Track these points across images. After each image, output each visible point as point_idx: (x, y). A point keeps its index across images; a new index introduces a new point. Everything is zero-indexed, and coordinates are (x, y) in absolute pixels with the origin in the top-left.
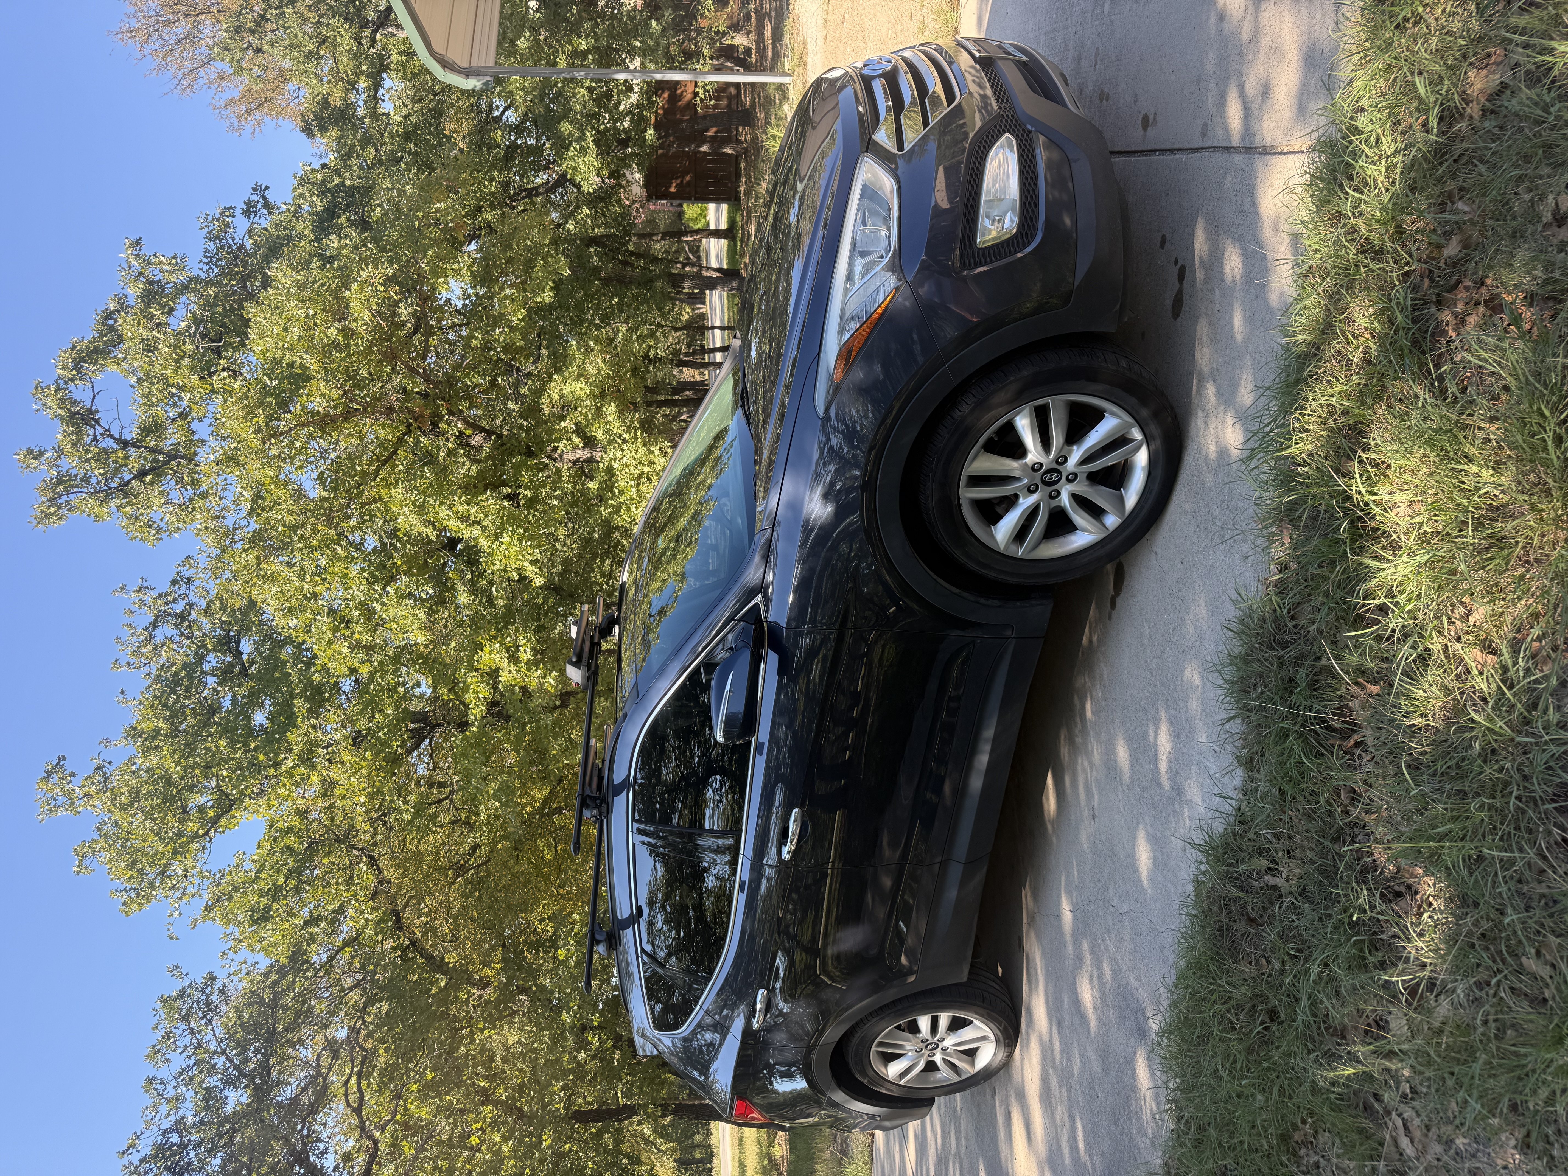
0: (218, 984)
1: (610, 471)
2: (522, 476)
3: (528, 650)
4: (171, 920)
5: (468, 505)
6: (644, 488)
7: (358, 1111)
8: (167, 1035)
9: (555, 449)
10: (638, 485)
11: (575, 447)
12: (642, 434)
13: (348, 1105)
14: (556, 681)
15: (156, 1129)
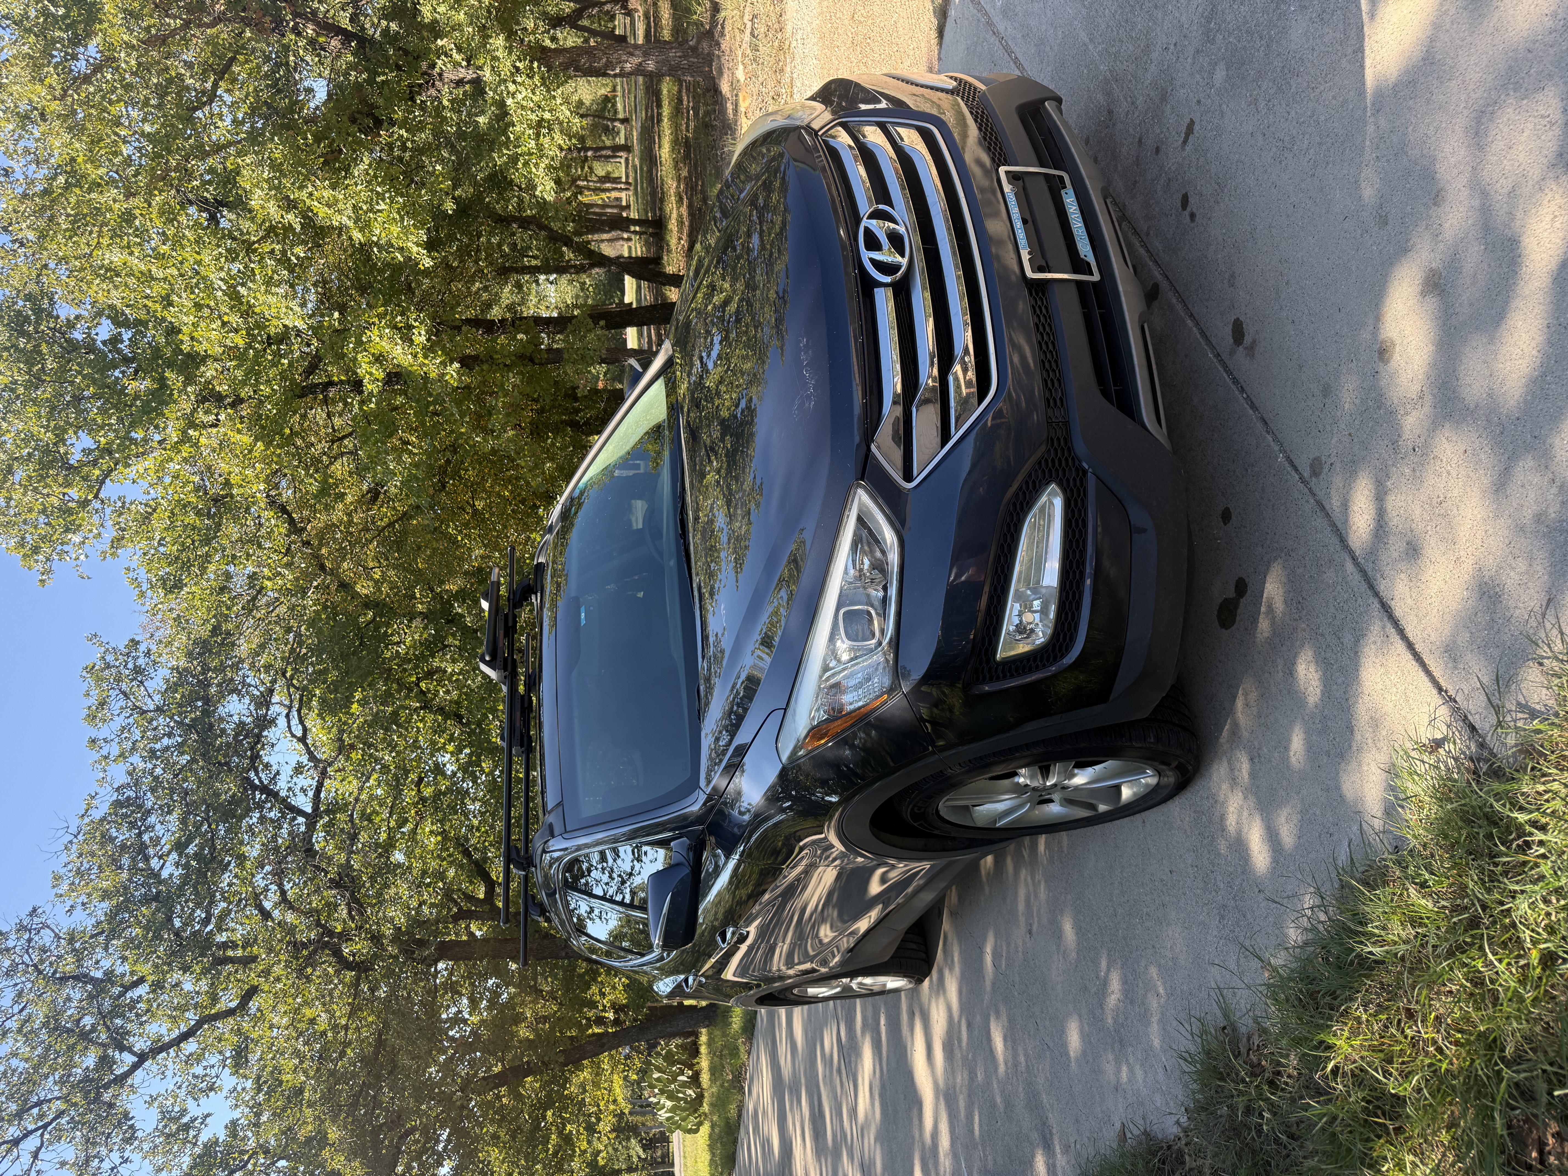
0: (143, 648)
1: (501, 105)
2: (395, 112)
3: (423, 333)
4: (79, 562)
5: (334, 189)
6: (545, 141)
7: (303, 740)
8: (102, 704)
9: (433, 66)
10: (538, 135)
11: (456, 65)
12: (539, 68)
13: (293, 736)
14: (458, 373)
15: (109, 789)
